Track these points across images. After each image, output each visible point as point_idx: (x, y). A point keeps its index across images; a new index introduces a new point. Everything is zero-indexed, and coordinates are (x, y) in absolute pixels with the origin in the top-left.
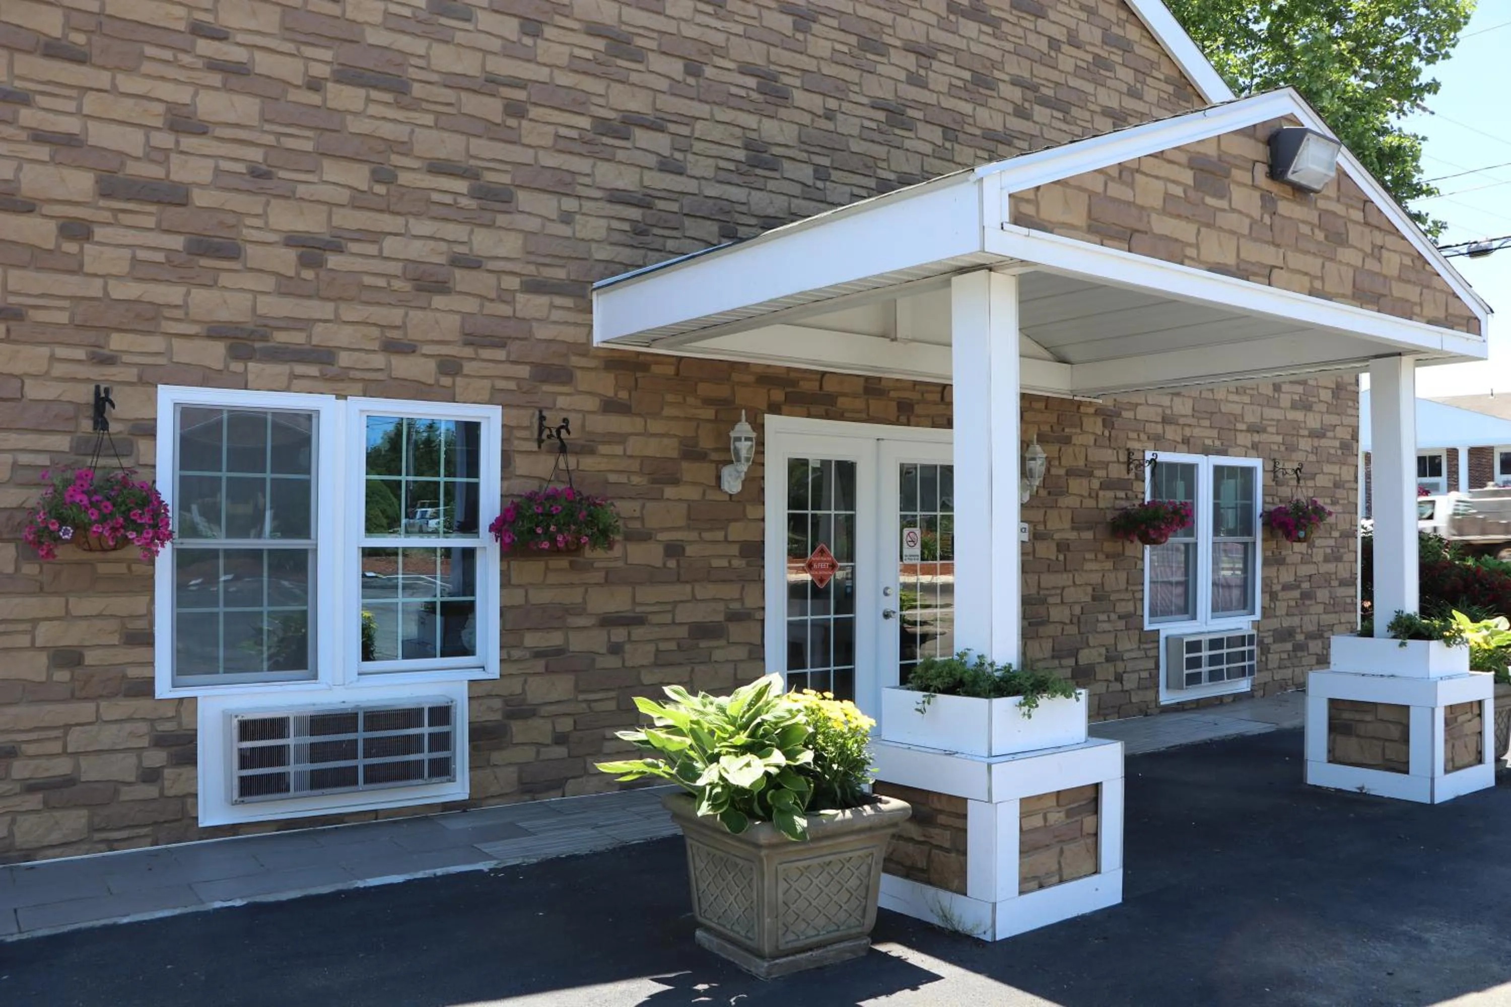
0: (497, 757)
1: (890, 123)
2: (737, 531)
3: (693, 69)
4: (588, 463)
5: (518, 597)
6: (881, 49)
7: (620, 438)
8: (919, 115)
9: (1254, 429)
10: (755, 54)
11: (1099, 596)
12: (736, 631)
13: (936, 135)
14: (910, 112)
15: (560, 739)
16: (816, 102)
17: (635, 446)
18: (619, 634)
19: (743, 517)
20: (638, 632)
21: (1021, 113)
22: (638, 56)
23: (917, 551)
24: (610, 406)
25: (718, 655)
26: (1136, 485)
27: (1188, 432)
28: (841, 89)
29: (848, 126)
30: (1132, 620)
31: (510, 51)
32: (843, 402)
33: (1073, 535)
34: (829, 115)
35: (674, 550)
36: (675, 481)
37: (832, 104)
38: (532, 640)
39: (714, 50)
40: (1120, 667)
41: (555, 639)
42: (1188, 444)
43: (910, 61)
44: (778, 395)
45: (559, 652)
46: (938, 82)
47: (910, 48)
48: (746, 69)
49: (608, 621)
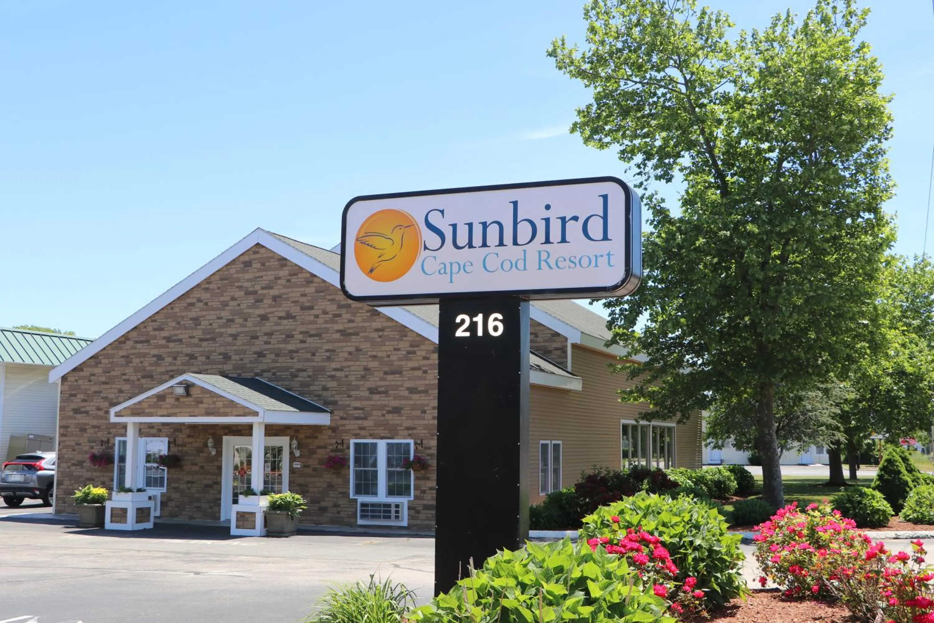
0: (165, 509)
1: (259, 357)
2: (216, 463)
3: (208, 358)
4: (185, 449)
5: (170, 476)
6: (256, 337)
7: (191, 443)
8: (267, 352)
9: (407, 429)
10: (222, 350)
11: (330, 486)
12: (215, 486)
13: (273, 356)
14: (264, 352)
15: (177, 507)
16: (237, 357)
17: (194, 445)
18: (189, 485)
19: (217, 460)
20: (194, 485)
21: (302, 342)
22: (196, 358)
23: (270, 469)
24: (189, 436)
25: (211, 492)
26: (346, 451)
27: (372, 432)
28: (244, 352)
29: (246, 361)
30: (346, 494)
31: (171, 364)
32: (243, 432)
33: (318, 466)
34: (242, 360)
35: (202, 467)
36: (202, 452)
37: (242, 356)
38: (173, 485)
39: (212, 352)
40: (339, 509)
41: (176, 485)
42: (372, 436)
43: (265, 338)
44: (226, 431)
45: (178, 488)
46: (273, 341)
47: (266, 334)
48: (220, 354)
49: (188, 482)
